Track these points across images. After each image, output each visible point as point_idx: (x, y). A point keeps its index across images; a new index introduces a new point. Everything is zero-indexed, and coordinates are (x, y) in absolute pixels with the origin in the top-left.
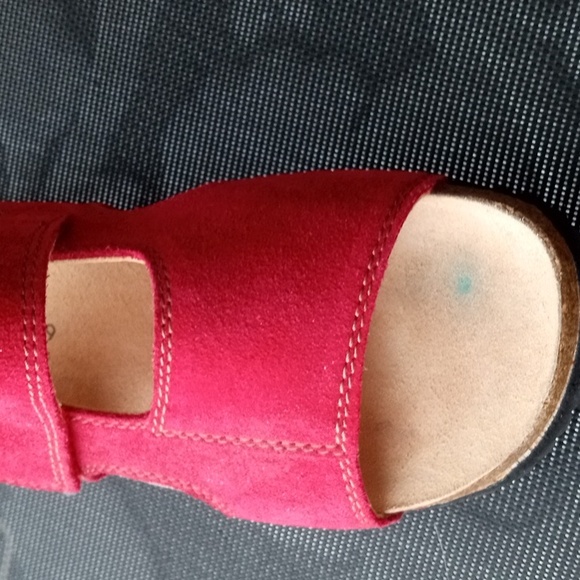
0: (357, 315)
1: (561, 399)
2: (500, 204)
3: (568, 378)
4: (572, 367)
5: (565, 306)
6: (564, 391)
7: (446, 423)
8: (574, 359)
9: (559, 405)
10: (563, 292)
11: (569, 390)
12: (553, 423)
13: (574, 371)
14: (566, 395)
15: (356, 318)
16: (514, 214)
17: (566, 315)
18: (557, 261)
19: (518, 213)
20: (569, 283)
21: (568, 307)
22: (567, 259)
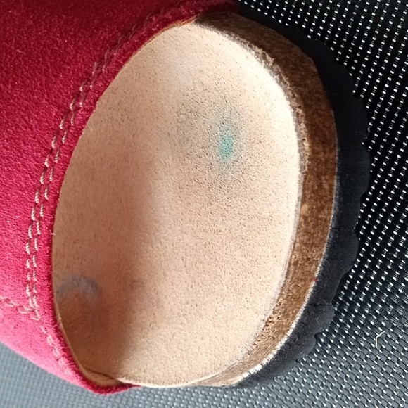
0: (46, 164)
1: (297, 319)
2: (260, 51)
3: (308, 296)
4: (313, 284)
5: (306, 207)
6: (301, 311)
7: (187, 303)
8: (316, 275)
9: (294, 325)
10: (305, 187)
11: (307, 311)
12: (287, 343)
13: (316, 289)
14: (303, 315)
15: (46, 168)
16: (272, 68)
17: (305, 218)
18: (306, 144)
19: (277, 67)
20: (318, 176)
21: (311, 209)
22: (324, 142)
